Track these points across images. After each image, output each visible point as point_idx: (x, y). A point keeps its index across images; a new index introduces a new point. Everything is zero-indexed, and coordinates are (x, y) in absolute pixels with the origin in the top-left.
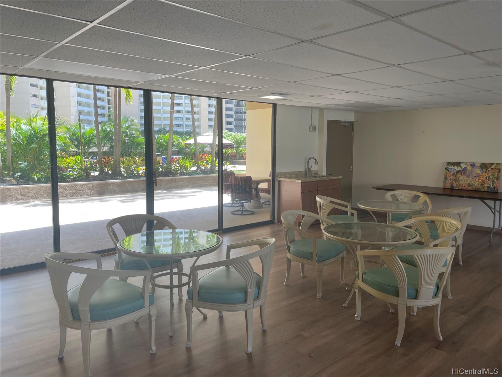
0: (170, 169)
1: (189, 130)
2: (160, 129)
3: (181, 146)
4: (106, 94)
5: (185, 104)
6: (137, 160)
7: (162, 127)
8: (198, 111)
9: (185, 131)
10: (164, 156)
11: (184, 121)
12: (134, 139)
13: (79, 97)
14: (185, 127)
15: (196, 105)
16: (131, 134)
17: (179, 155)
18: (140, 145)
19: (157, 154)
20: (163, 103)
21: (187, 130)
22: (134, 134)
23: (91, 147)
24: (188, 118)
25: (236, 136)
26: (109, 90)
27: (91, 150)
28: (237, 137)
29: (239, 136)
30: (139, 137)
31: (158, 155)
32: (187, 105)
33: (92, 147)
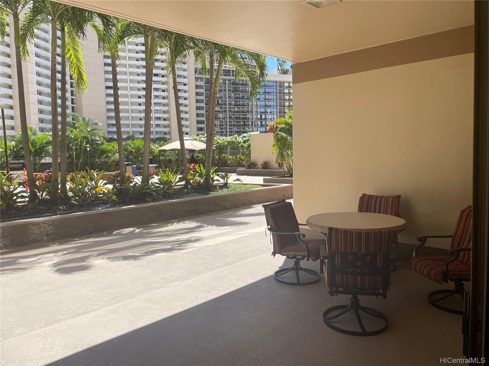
0: (147, 189)
1: (159, 136)
2: (129, 136)
3: (154, 153)
4: (70, 101)
5: (154, 110)
6: (96, 175)
7: (131, 134)
8: (168, 118)
9: (155, 138)
10: (135, 166)
11: (154, 127)
12: (98, 146)
13: (40, 104)
14: (155, 134)
15: (166, 111)
16: (93, 140)
17: (153, 164)
18: (105, 153)
19: (126, 163)
20: (131, 109)
21: (157, 137)
22: (98, 141)
23: (43, 157)
24: (158, 124)
25: (218, 140)
26: (73, 97)
27: (43, 161)
28: (220, 141)
29: (221, 141)
30: (103, 144)
31: (128, 165)
32: (156, 111)
33: (45, 156)
